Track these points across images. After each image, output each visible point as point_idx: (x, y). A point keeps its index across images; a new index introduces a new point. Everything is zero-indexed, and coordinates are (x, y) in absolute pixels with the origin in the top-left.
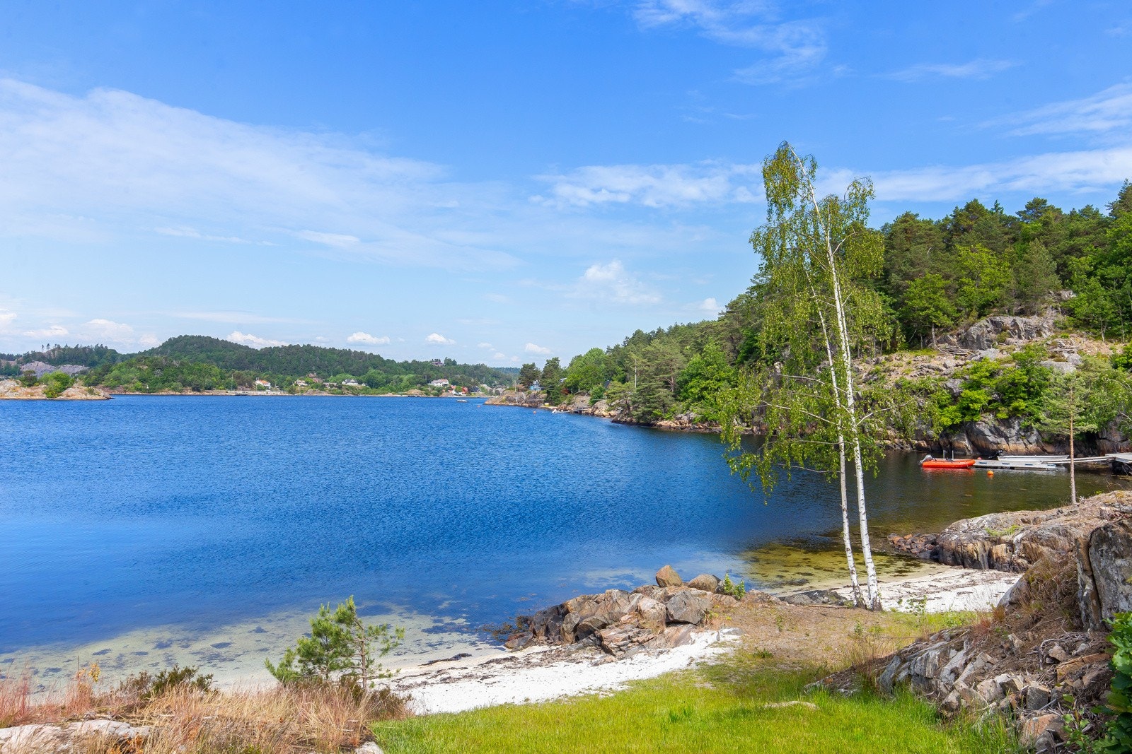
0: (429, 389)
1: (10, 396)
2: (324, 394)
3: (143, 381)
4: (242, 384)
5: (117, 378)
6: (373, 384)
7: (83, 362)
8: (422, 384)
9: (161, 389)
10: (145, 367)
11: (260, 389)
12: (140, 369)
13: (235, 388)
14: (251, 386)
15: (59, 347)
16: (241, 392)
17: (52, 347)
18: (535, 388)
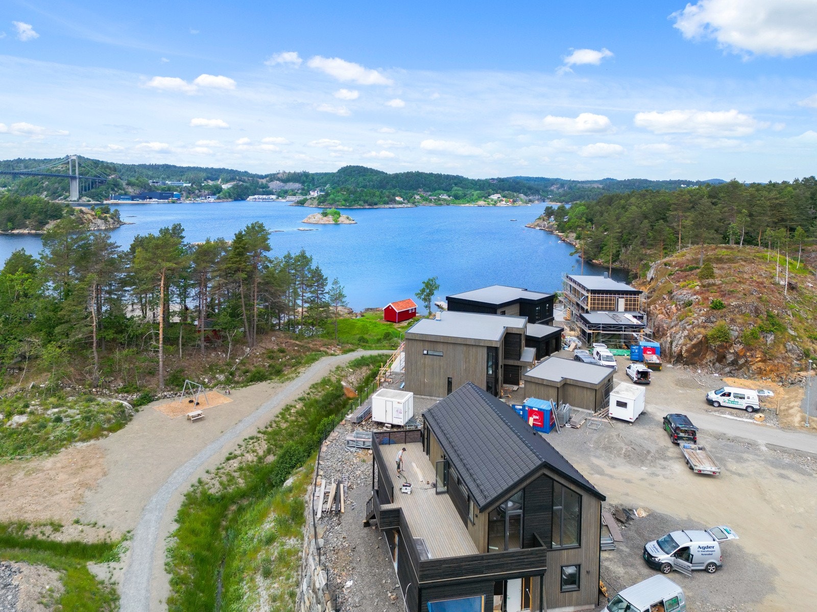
0: (490, 200)
3: (345, 200)
4: (391, 201)
5: (333, 199)
6: (456, 197)
7: (297, 181)
8: (485, 197)
9: (353, 205)
10: (345, 193)
12: (343, 194)
13: (388, 204)
14: (395, 202)
15: (285, 172)
17: (282, 172)
18: (552, 220)
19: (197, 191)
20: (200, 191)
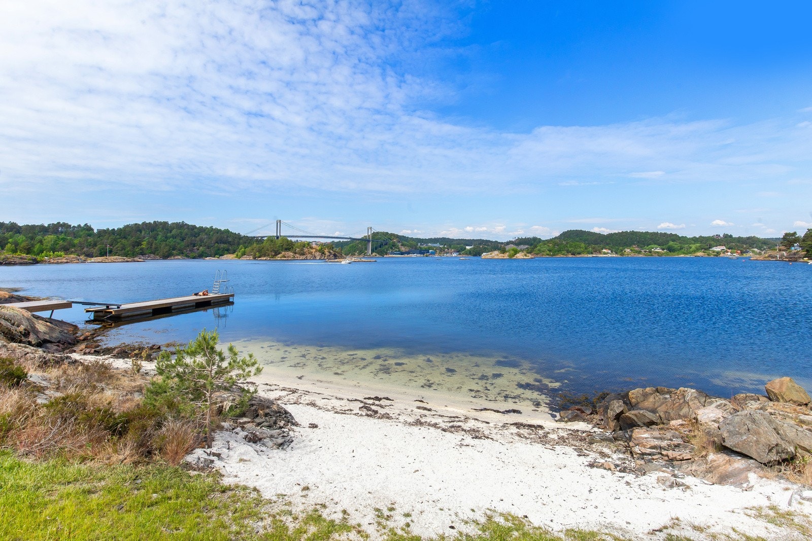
0: (711, 252)
1: (496, 257)
2: (641, 256)
3: (550, 251)
4: (596, 251)
5: (539, 250)
6: (671, 250)
7: (528, 244)
8: (705, 249)
9: (557, 254)
10: (551, 245)
11: (605, 253)
12: (548, 246)
13: (592, 253)
14: (600, 253)
16: (595, 255)
17: (516, 239)
18: (796, 248)
19: (446, 250)
20: (448, 250)
